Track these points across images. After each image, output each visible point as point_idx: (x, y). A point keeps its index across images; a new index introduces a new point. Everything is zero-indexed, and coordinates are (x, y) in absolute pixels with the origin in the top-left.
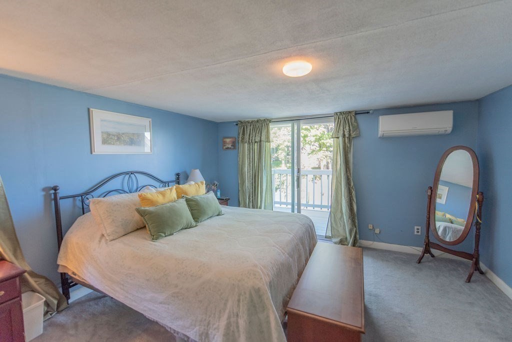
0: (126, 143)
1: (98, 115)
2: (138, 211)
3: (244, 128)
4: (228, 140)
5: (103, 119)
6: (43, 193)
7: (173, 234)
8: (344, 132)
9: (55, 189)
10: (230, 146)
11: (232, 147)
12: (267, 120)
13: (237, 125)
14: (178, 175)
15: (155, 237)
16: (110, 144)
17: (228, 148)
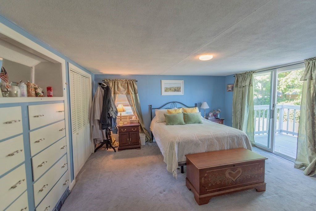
0: (173, 91)
1: (164, 82)
2: (164, 114)
3: (238, 78)
4: (230, 86)
5: (166, 83)
6: (149, 107)
7: (173, 125)
8: (312, 75)
9: (151, 106)
10: (230, 89)
11: (232, 90)
12: (252, 71)
13: (234, 76)
14: (196, 104)
15: (167, 124)
16: (167, 91)
17: (229, 91)
